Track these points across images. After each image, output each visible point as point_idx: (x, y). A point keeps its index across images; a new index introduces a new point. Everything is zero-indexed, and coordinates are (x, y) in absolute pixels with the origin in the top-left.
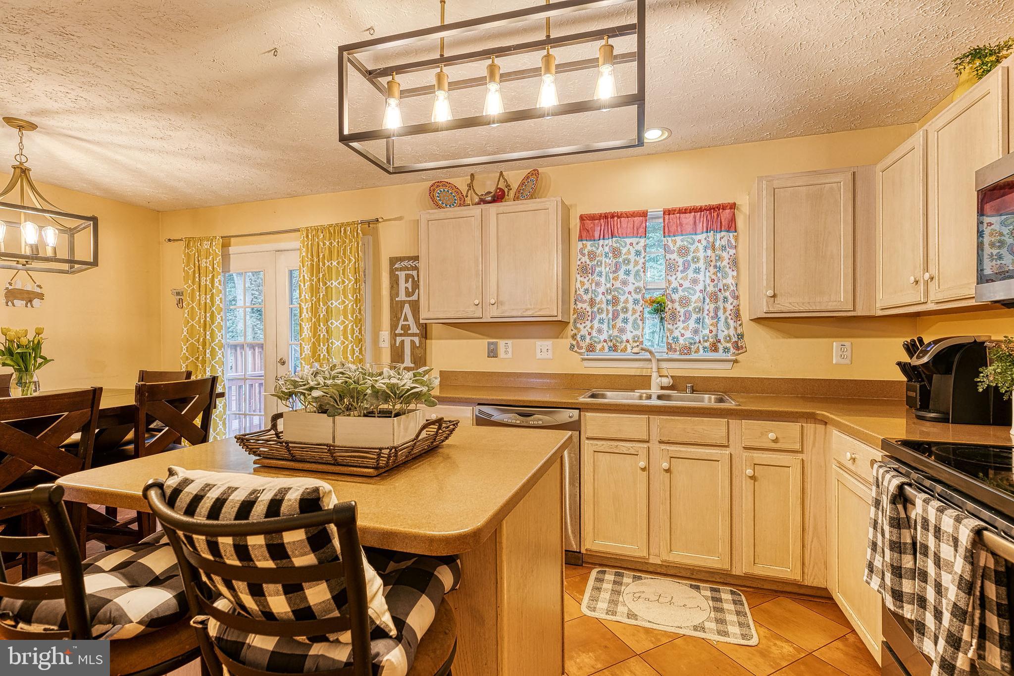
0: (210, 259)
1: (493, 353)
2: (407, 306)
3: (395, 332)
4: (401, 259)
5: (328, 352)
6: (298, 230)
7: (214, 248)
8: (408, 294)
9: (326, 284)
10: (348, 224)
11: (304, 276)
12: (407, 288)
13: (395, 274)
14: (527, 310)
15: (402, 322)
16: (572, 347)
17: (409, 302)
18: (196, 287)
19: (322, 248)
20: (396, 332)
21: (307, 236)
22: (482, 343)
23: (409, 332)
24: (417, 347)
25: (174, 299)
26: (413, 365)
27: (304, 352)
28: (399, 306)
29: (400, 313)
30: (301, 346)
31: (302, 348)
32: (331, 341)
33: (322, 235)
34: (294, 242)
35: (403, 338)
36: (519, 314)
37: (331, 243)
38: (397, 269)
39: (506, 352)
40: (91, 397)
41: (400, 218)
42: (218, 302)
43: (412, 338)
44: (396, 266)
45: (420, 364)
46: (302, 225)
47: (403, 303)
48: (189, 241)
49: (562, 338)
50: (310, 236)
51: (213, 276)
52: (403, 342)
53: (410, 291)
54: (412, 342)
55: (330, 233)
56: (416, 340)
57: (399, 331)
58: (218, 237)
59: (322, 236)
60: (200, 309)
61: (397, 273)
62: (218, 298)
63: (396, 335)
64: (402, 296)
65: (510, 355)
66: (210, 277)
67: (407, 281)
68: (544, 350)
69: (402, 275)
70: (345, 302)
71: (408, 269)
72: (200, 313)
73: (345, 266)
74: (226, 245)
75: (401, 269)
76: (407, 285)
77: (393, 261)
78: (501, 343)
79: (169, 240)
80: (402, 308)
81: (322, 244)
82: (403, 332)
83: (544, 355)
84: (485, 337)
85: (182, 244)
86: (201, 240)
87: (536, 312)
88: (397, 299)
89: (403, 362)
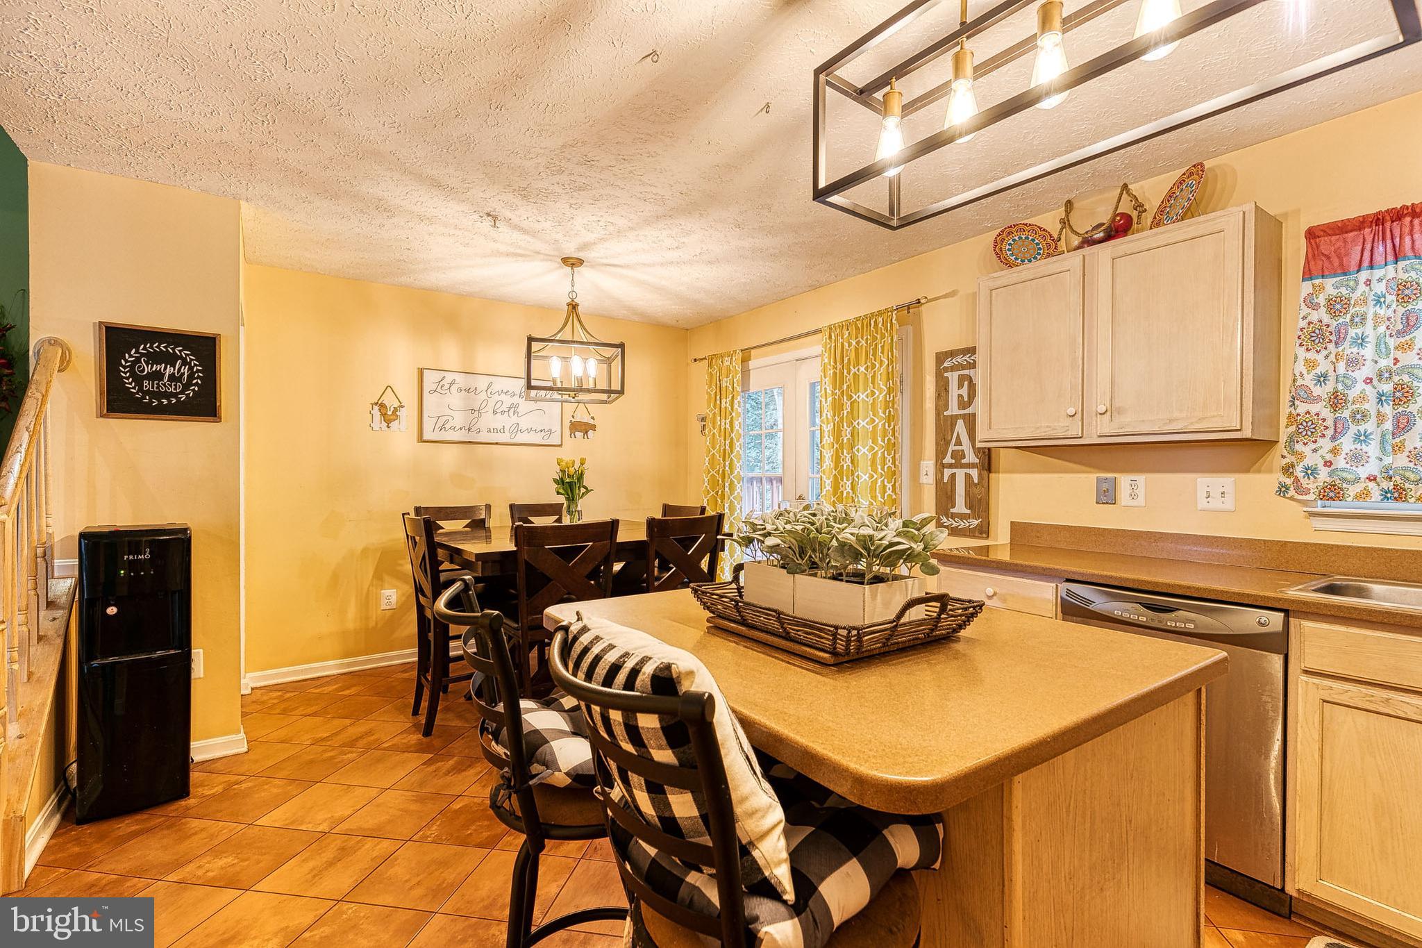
0: (730, 377)
1: (1107, 496)
2: (960, 423)
3: (942, 461)
4: (952, 354)
5: (853, 489)
6: (819, 331)
7: (734, 364)
8: (963, 404)
9: (851, 397)
10: (880, 313)
11: (825, 389)
12: (960, 396)
13: (943, 376)
14: (1171, 421)
15: (952, 447)
16: (1282, 490)
17: (964, 417)
18: (717, 411)
19: (847, 350)
20: (945, 461)
21: (830, 337)
22: (1086, 481)
23: (963, 461)
24: (976, 485)
25: (699, 425)
26: (968, 511)
27: (825, 487)
28: (949, 422)
29: (950, 433)
30: (821, 480)
31: (823, 482)
32: (857, 474)
33: (847, 332)
34: (814, 347)
35: (954, 470)
36: (1156, 429)
37: (858, 343)
38: (946, 370)
39: (1133, 496)
40: (610, 529)
41: (953, 294)
42: (737, 428)
43: (967, 471)
44: (945, 365)
45: (979, 509)
46: (824, 323)
47: (954, 419)
48: (711, 359)
49: (1259, 471)
50: (833, 337)
51: (733, 397)
52: (953, 476)
53: (966, 399)
54: (968, 476)
55: (857, 328)
56: (974, 473)
57: (948, 460)
58: (738, 351)
59: (847, 335)
60: (720, 436)
61: (946, 375)
62: (737, 423)
63: (943, 466)
64: (954, 409)
65: (1141, 501)
66: (730, 398)
67: (960, 386)
68: (1216, 493)
69: (953, 377)
70: (875, 421)
71: (962, 367)
72: (721, 441)
73: (875, 371)
74: (745, 360)
75: (952, 369)
76: (960, 392)
77: (941, 357)
78: (1124, 480)
79: (695, 360)
80: (953, 425)
81: (847, 344)
82: (953, 461)
83: (1216, 503)
84: (1092, 470)
85: (706, 363)
86: (722, 356)
87: (1192, 423)
88: (945, 413)
89: (953, 506)
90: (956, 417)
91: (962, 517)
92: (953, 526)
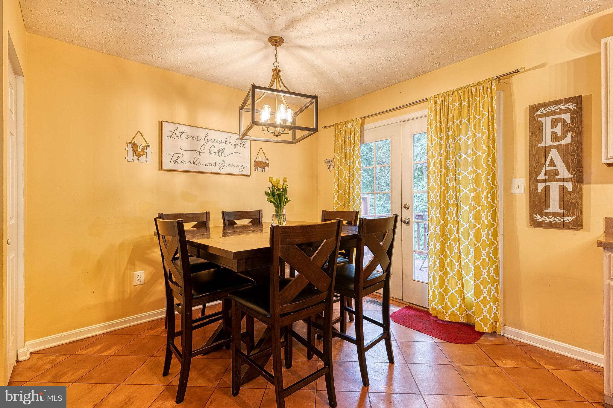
0: (353, 135)
2: (554, 151)
3: (535, 178)
4: (546, 105)
5: (456, 199)
6: (426, 100)
7: (355, 127)
8: (556, 139)
9: (455, 139)
10: (481, 83)
11: (431, 136)
12: (554, 133)
13: (536, 121)
15: (546, 168)
17: (557, 147)
18: (342, 155)
19: (451, 110)
20: (538, 178)
21: (436, 103)
23: (557, 177)
24: (570, 193)
25: (326, 166)
26: (562, 211)
27: (431, 198)
28: (543, 151)
29: (544, 159)
30: (428, 194)
31: (429, 195)
32: (460, 189)
33: (451, 98)
34: (424, 111)
35: (547, 184)
37: (460, 104)
38: (540, 116)
41: (542, 66)
42: (357, 165)
43: (562, 183)
44: (539, 113)
45: (573, 209)
46: (430, 93)
47: (547, 150)
48: (337, 126)
50: (438, 102)
51: (354, 147)
52: (547, 189)
53: (559, 135)
54: (562, 189)
55: (459, 95)
56: (569, 186)
57: (542, 176)
58: (358, 119)
59: (451, 100)
60: (345, 170)
61: (539, 119)
62: (357, 162)
63: (538, 181)
64: (547, 141)
66: (353, 147)
67: (554, 126)
69: (547, 122)
70: (477, 153)
71: (556, 113)
72: (345, 173)
73: (476, 122)
74: (362, 124)
75: (546, 115)
76: (554, 130)
77: (533, 109)
79: (325, 127)
80: (547, 153)
81: (451, 106)
82: (547, 177)
85: (333, 129)
86: (346, 123)
88: (539, 146)
89: (548, 207)
90: (551, 147)
91: (556, 215)
92: (547, 221)
